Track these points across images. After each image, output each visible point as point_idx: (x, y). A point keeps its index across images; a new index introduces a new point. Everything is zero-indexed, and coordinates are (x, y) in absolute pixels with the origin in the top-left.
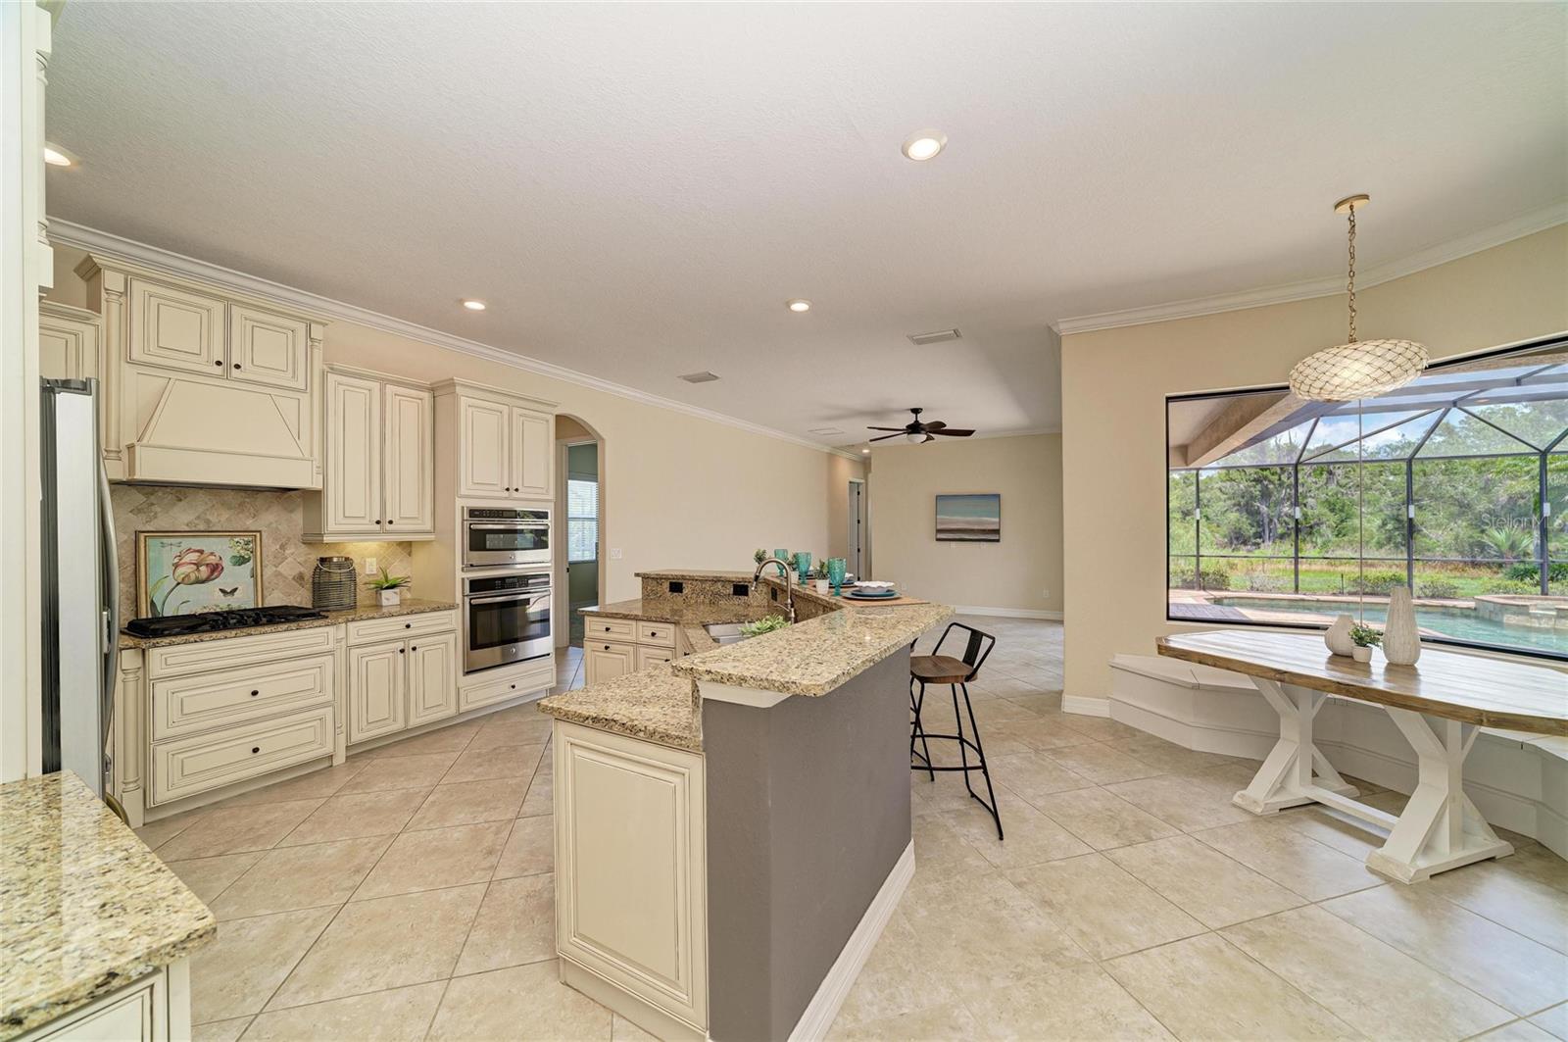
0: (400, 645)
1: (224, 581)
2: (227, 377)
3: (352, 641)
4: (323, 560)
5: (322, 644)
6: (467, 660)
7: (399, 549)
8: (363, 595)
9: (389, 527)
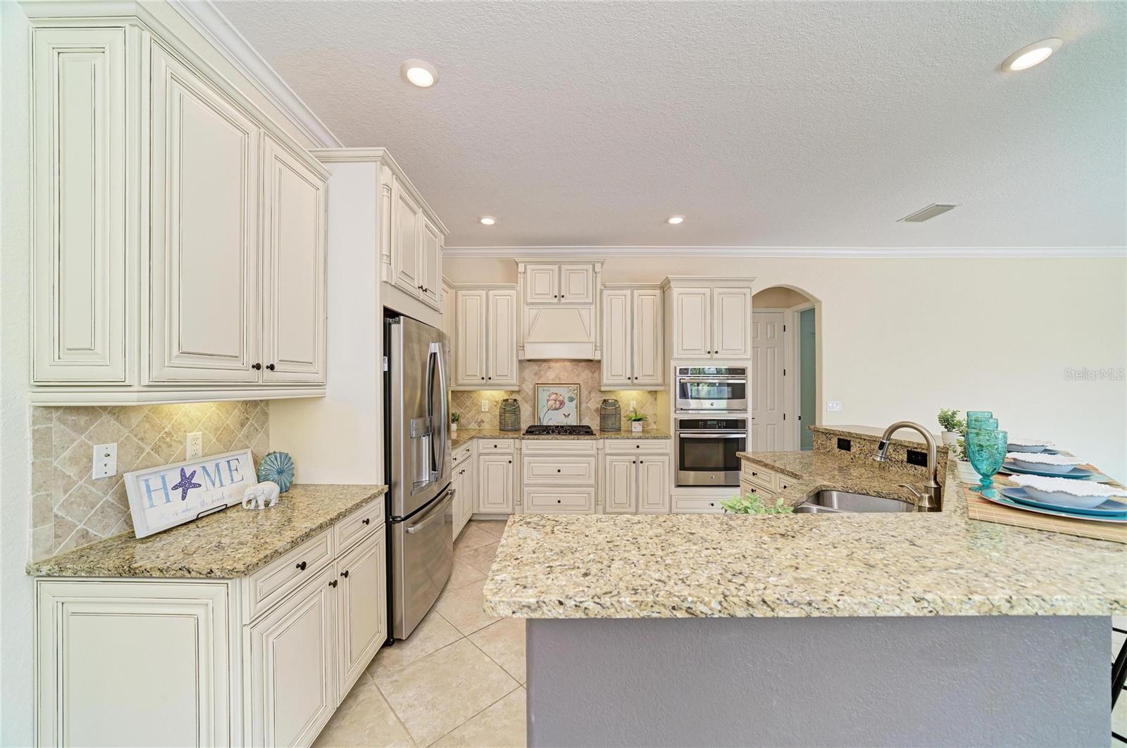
0: (634, 458)
1: (565, 410)
2: (559, 303)
3: (608, 451)
4: (605, 400)
5: (588, 450)
6: (677, 478)
7: (649, 396)
8: (624, 424)
9: (635, 381)
